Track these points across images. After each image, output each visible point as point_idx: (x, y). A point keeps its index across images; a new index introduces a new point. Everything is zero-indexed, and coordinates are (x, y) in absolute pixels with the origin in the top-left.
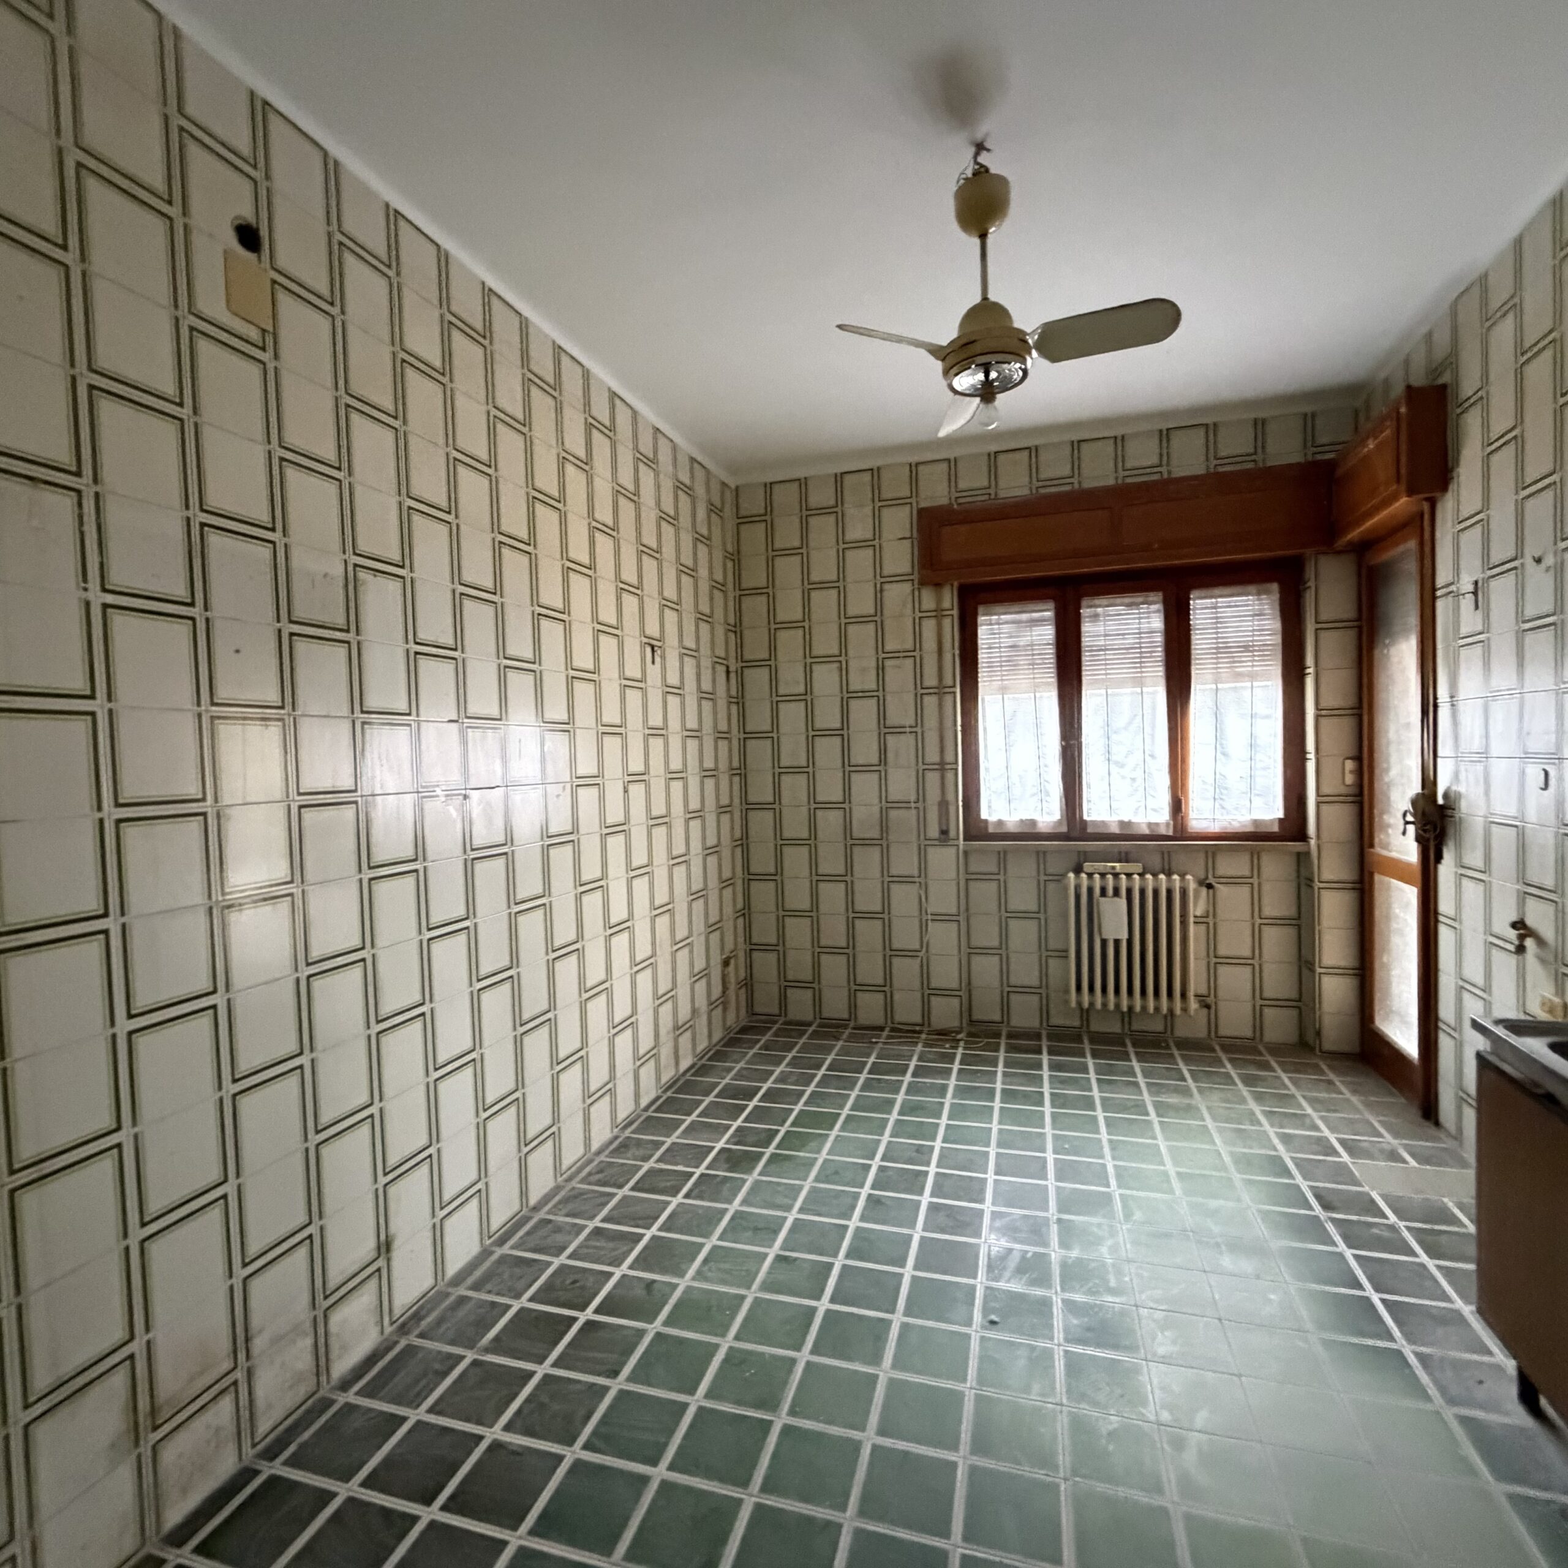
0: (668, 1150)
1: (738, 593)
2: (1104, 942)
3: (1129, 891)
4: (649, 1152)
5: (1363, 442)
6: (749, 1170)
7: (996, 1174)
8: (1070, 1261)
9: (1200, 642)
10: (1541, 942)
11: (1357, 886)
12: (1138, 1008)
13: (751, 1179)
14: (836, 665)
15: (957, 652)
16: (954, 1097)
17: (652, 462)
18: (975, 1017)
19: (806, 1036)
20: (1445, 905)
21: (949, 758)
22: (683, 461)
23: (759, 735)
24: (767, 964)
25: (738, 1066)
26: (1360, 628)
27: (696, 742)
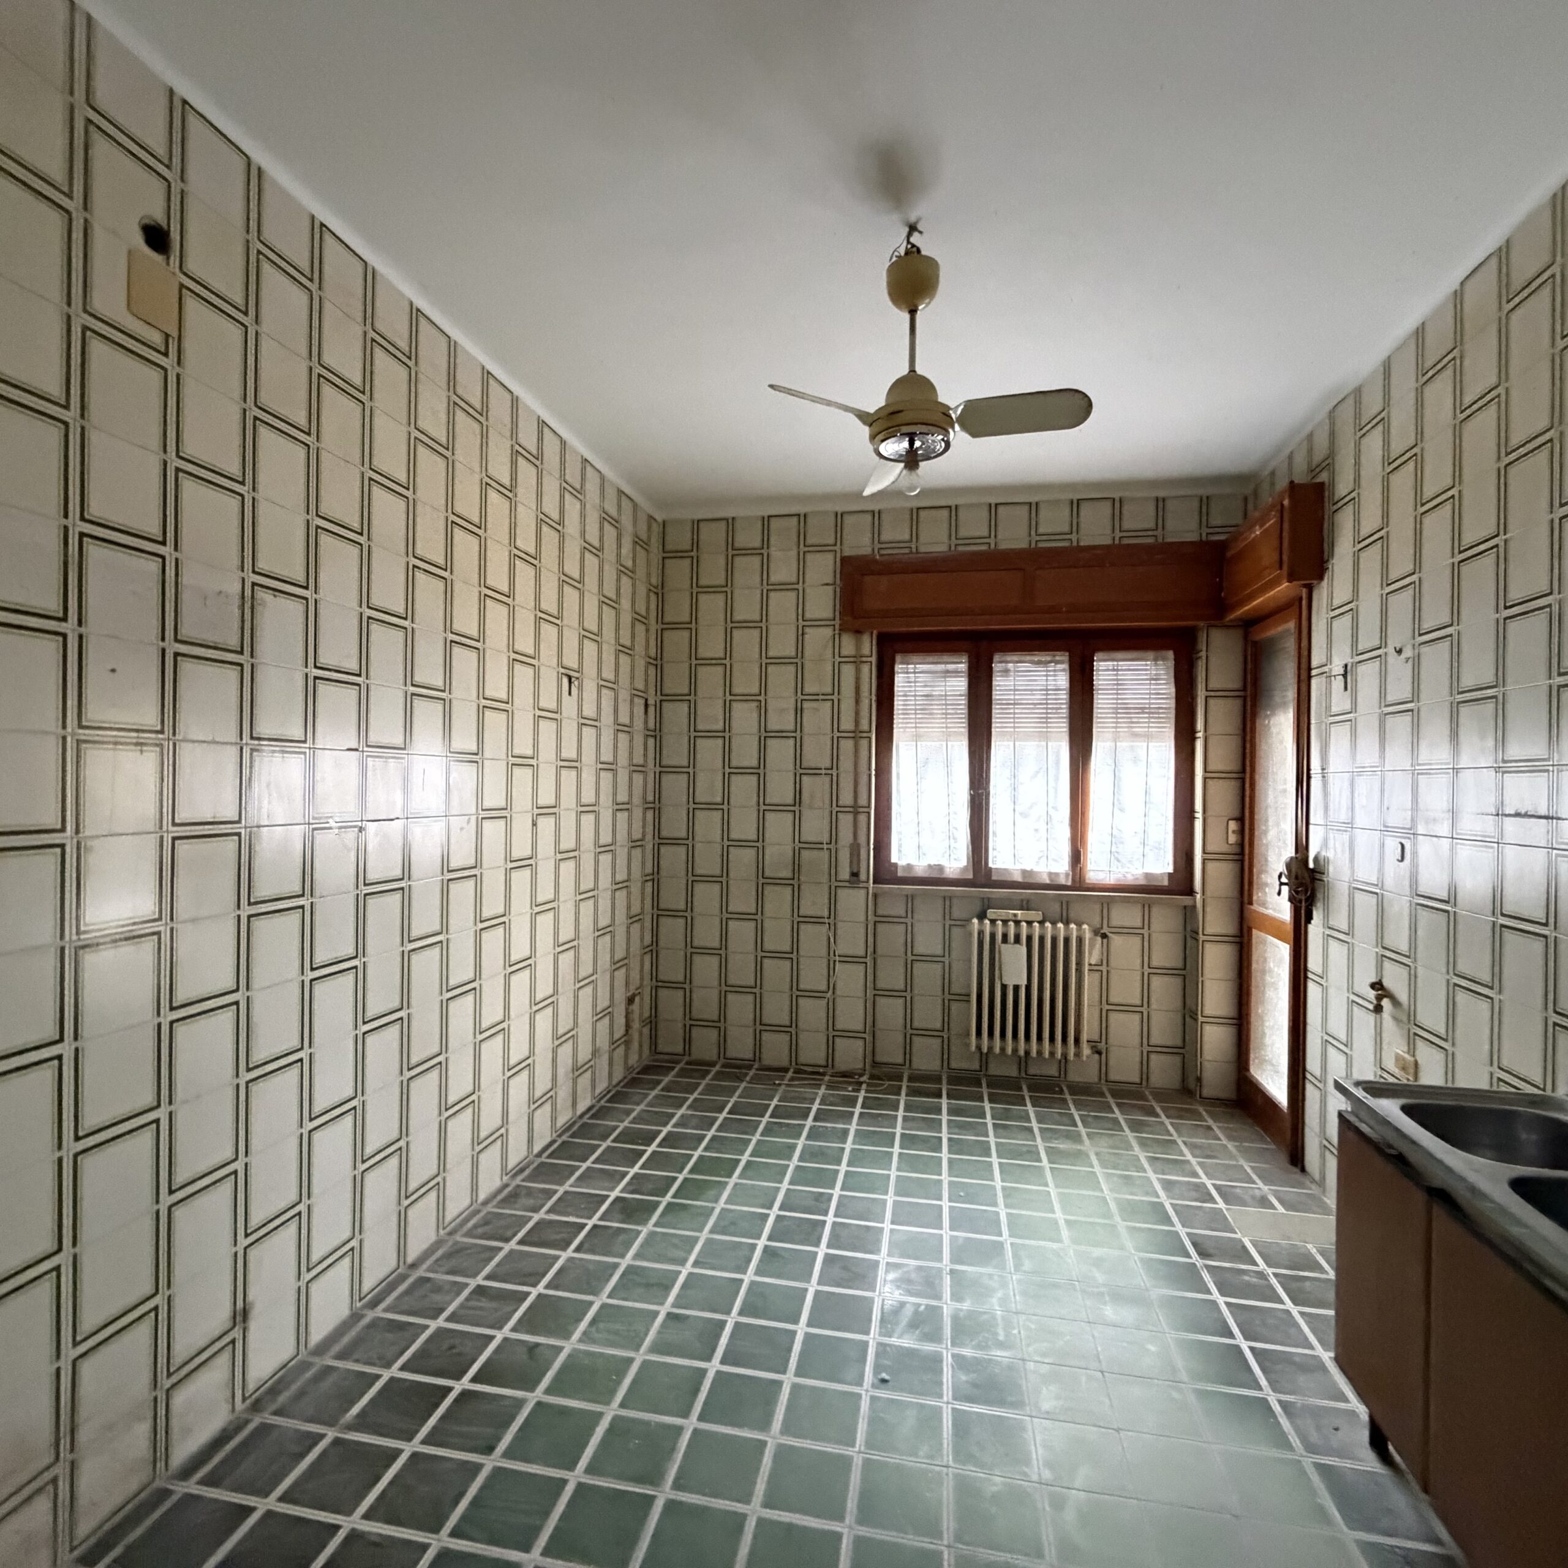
0: (560, 1199)
1: (660, 626)
2: (1004, 987)
3: (1029, 938)
4: (540, 1202)
5: (1251, 528)
6: (644, 1222)
7: (893, 1223)
8: (962, 1314)
9: (1102, 702)
10: (1395, 1002)
11: (1237, 940)
12: (1034, 1053)
13: (645, 1230)
14: (755, 704)
15: (874, 698)
16: (854, 1143)
17: (579, 493)
18: (878, 1059)
19: (710, 1076)
20: (1314, 962)
21: (862, 801)
22: (611, 494)
23: (675, 770)
24: (672, 1002)
25: (639, 1108)
26: (1245, 698)
27: (610, 775)
